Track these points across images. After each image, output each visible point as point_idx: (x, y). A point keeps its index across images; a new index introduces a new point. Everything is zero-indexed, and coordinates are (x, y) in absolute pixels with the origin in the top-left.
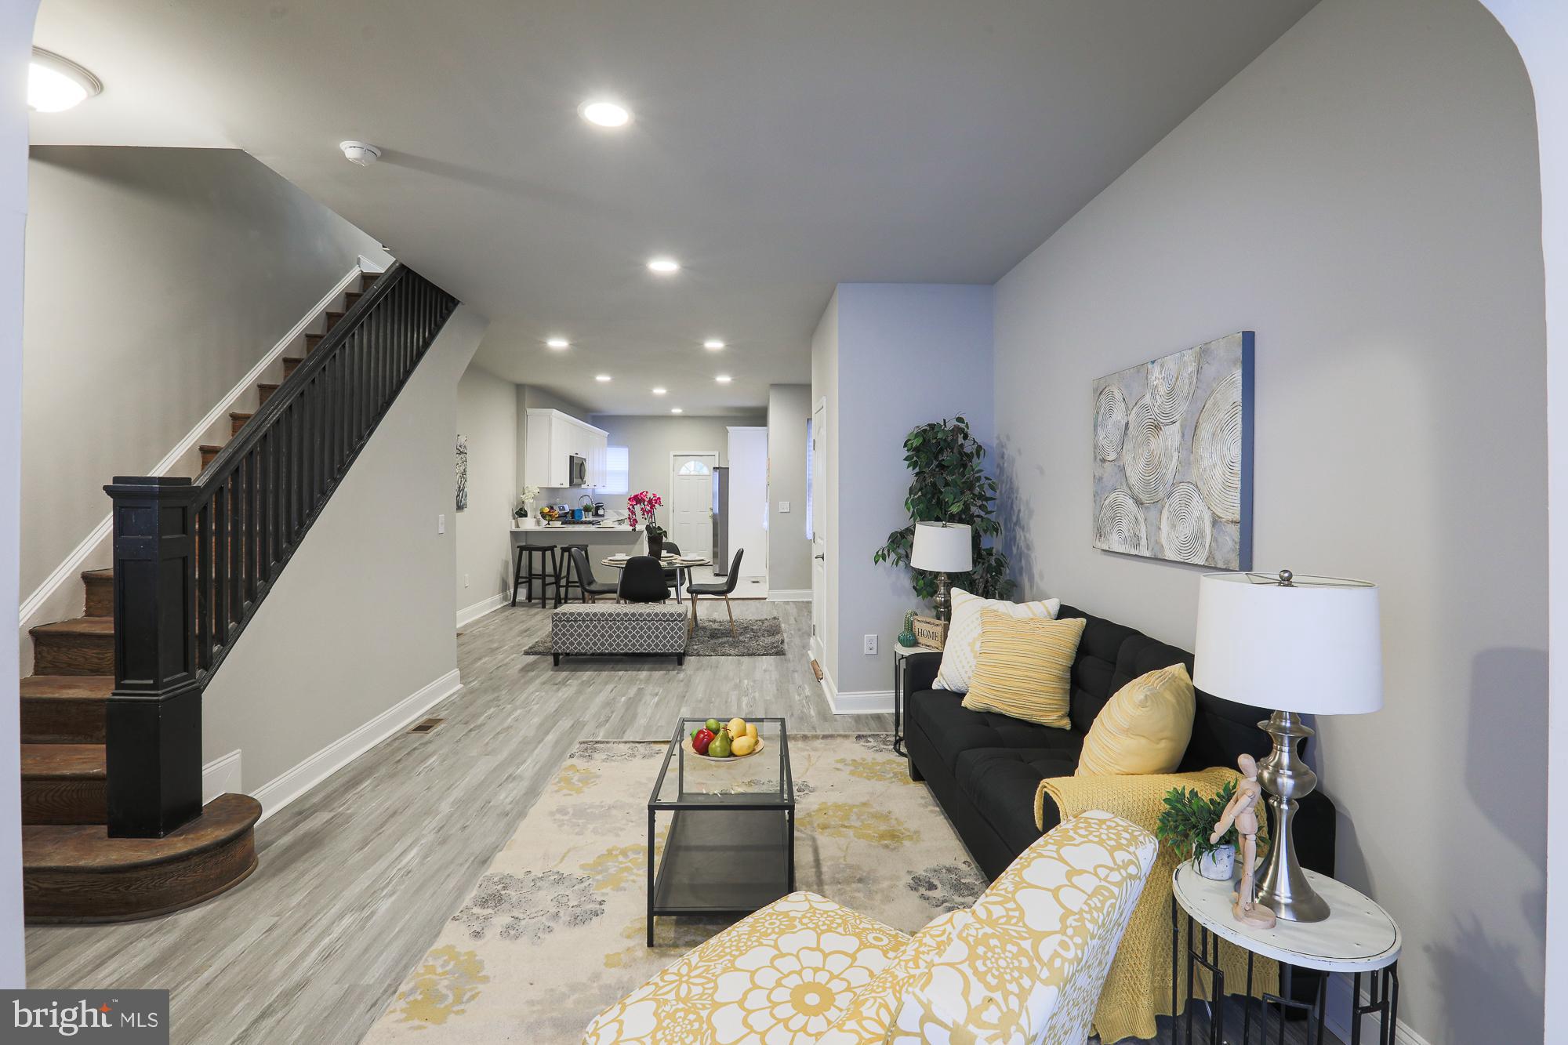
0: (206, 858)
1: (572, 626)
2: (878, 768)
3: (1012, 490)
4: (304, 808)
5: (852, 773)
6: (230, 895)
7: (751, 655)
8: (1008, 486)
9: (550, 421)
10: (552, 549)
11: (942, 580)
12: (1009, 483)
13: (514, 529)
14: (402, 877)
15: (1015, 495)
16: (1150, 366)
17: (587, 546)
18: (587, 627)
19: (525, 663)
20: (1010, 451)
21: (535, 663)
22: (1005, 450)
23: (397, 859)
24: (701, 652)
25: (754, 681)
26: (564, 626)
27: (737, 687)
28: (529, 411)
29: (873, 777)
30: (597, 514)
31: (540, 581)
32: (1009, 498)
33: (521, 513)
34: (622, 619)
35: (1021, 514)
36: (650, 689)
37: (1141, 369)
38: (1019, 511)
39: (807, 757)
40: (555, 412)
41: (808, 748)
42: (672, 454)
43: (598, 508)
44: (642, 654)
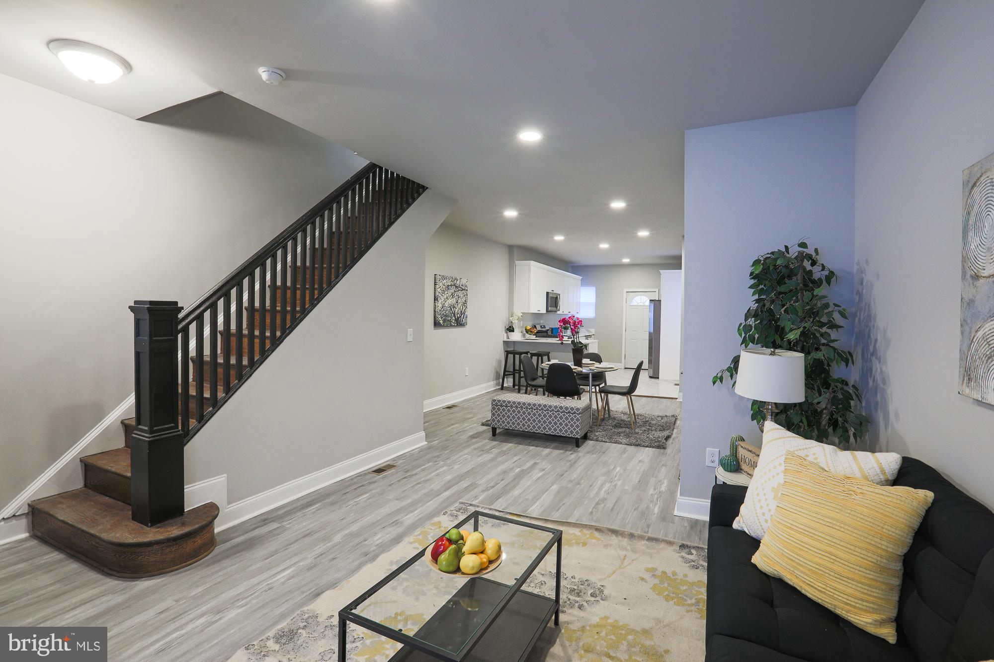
0: (163, 547)
1: (504, 410)
2: (685, 588)
3: (870, 318)
4: (270, 517)
5: (654, 588)
6: (174, 575)
7: (637, 445)
8: (866, 314)
9: (530, 271)
11: (768, 409)
12: (867, 310)
13: (506, 339)
14: (262, 592)
15: (873, 323)
17: (549, 353)
18: (514, 411)
19: (477, 431)
20: (869, 277)
21: (481, 432)
22: (864, 276)
23: (273, 576)
24: (600, 439)
25: (625, 470)
26: (499, 409)
27: (608, 473)
28: (517, 263)
29: (673, 598)
32: (867, 326)
33: (510, 329)
34: (537, 409)
35: (878, 344)
36: (543, 464)
38: (876, 340)
39: (622, 557)
40: (532, 263)
41: (629, 547)
42: (625, 290)
44: (551, 435)
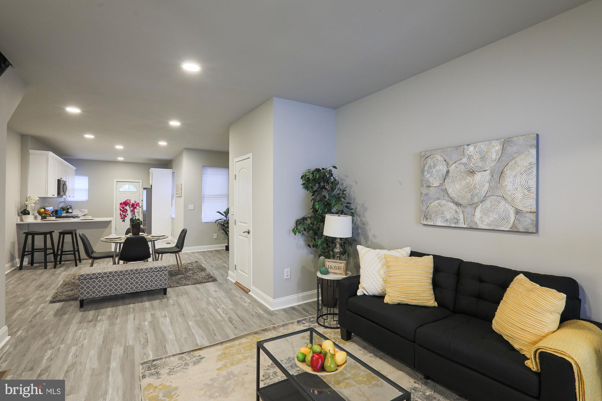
9: (47, 160)
10: (51, 233)
11: (338, 242)
13: (20, 222)
16: (466, 147)
17: (76, 230)
19: (55, 310)
21: (62, 308)
25: (215, 298)
27: (209, 303)
28: (31, 151)
30: (67, 212)
31: (43, 253)
33: (25, 213)
36: (159, 314)
37: (460, 148)
40: (51, 153)
42: (116, 180)
43: (68, 209)
44: (133, 293)
